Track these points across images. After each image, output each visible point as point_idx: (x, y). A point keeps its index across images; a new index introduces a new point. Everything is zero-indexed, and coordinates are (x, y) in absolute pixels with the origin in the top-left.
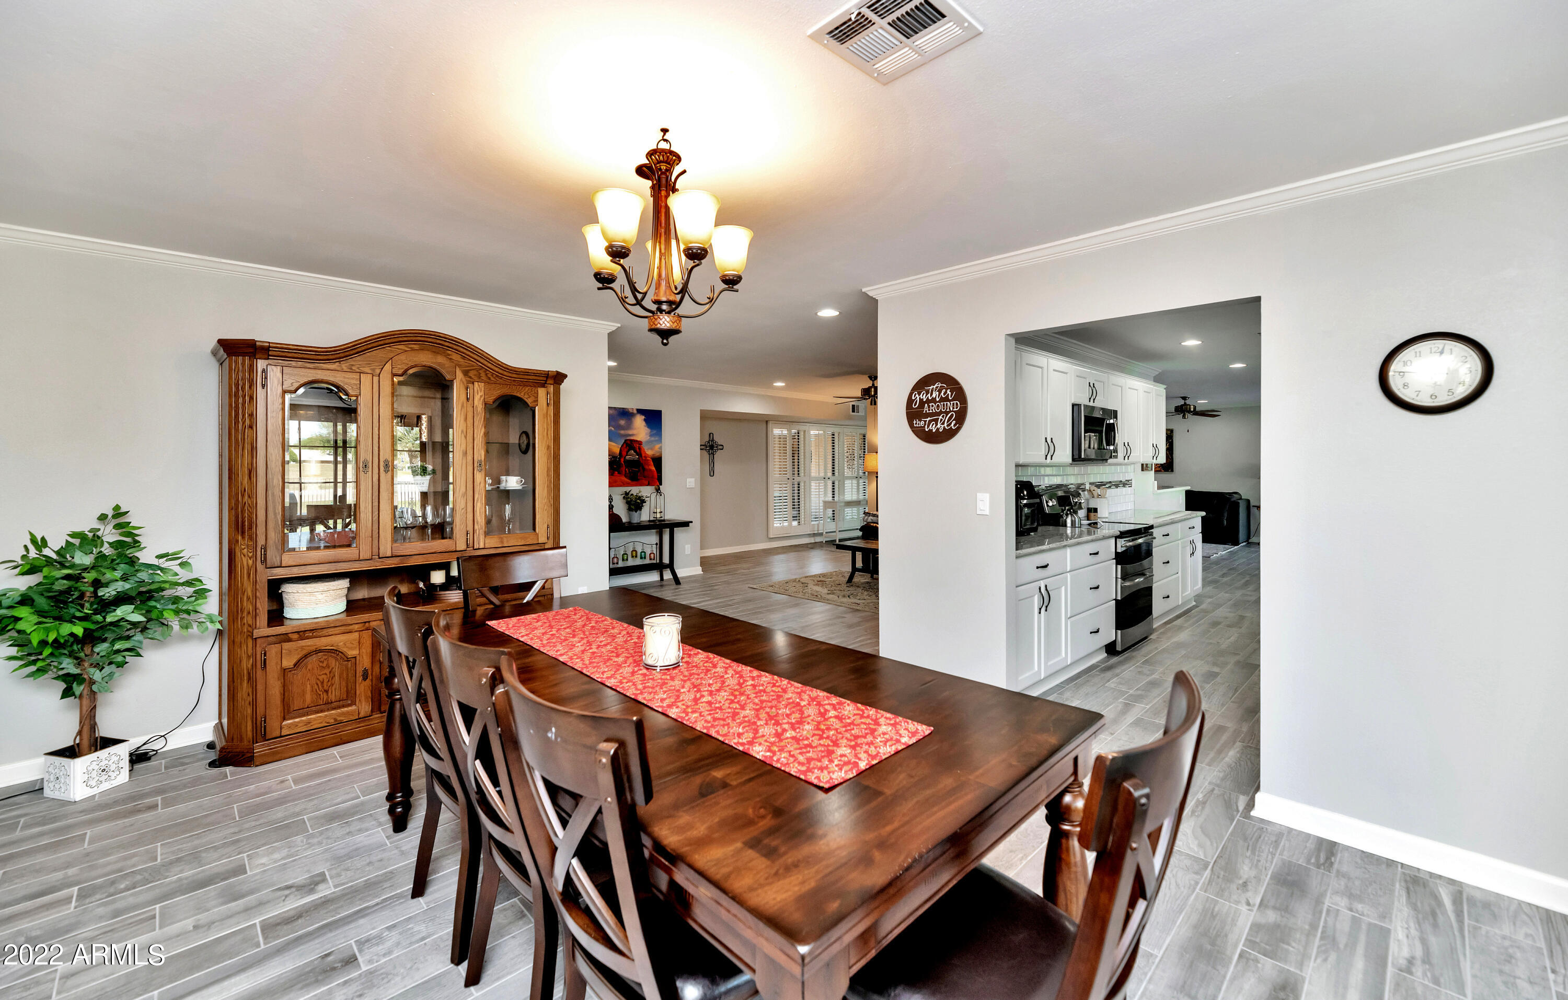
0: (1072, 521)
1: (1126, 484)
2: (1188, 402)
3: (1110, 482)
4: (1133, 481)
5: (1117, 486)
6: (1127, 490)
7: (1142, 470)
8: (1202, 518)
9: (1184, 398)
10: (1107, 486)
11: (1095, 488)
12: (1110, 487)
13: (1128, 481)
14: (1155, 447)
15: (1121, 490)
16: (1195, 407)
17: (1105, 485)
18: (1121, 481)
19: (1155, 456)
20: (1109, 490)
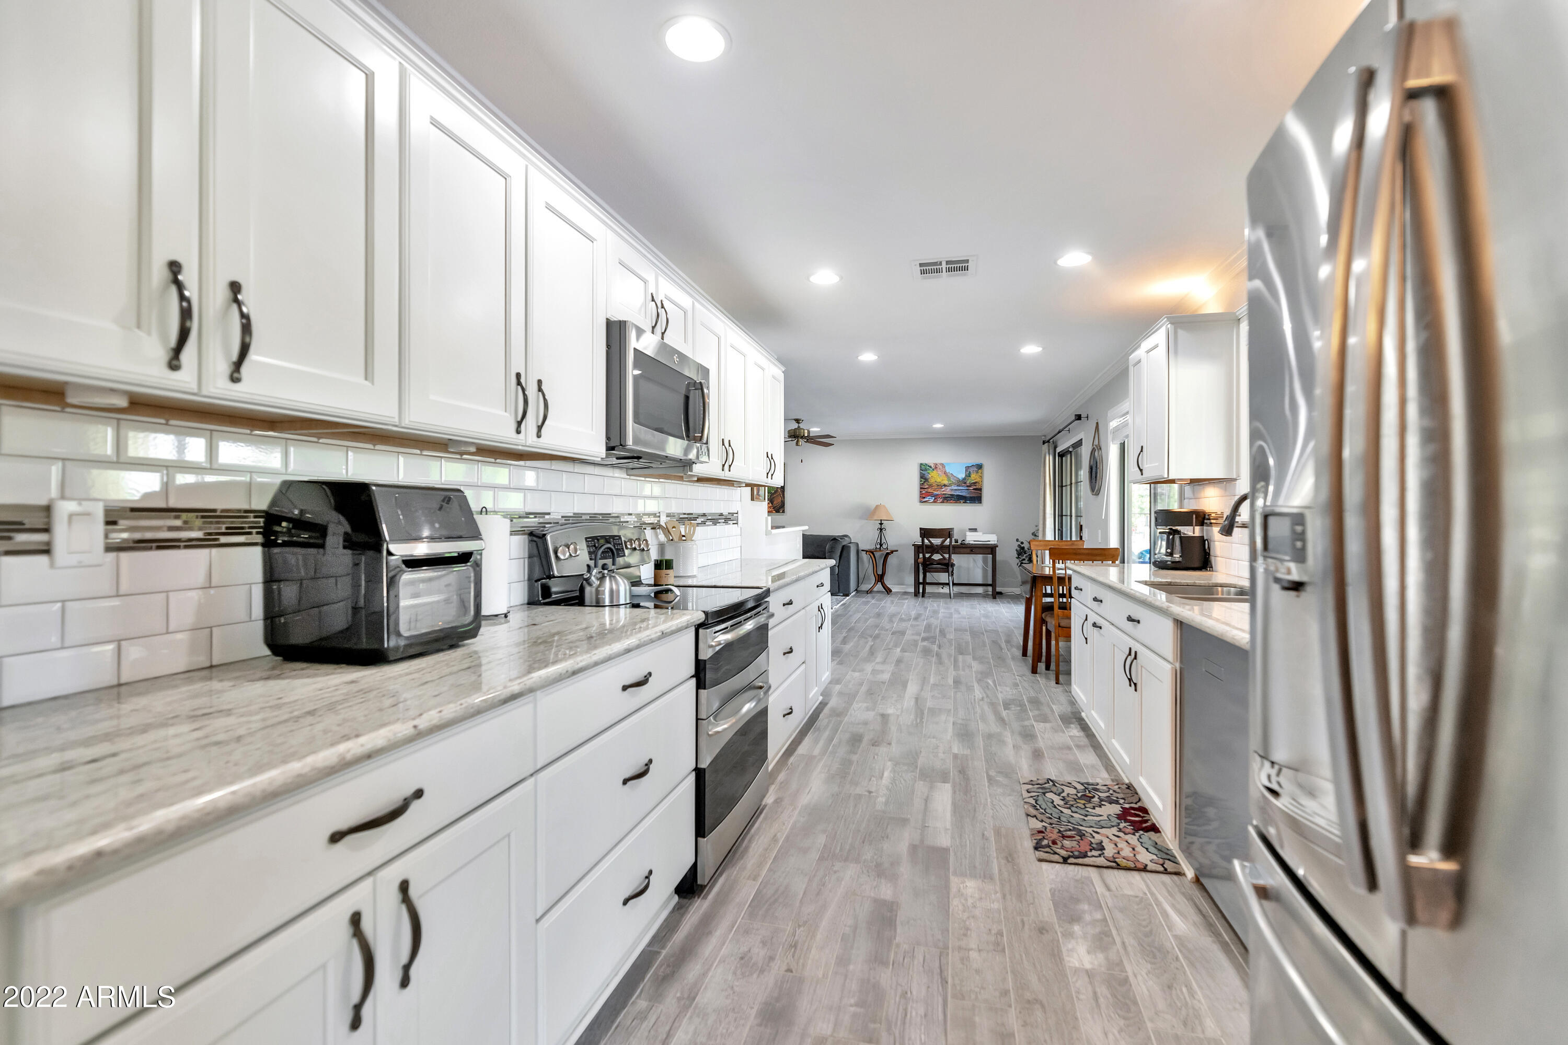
0: (611, 591)
1: (729, 519)
2: (802, 426)
3: (704, 515)
4: (740, 516)
5: (715, 522)
6: (730, 528)
7: (752, 499)
8: (832, 568)
9: (798, 421)
10: (699, 521)
11: (676, 524)
12: (704, 523)
13: (732, 514)
14: (770, 458)
15: (721, 529)
16: (809, 432)
17: (695, 519)
18: (721, 515)
19: (770, 474)
20: (699, 529)
